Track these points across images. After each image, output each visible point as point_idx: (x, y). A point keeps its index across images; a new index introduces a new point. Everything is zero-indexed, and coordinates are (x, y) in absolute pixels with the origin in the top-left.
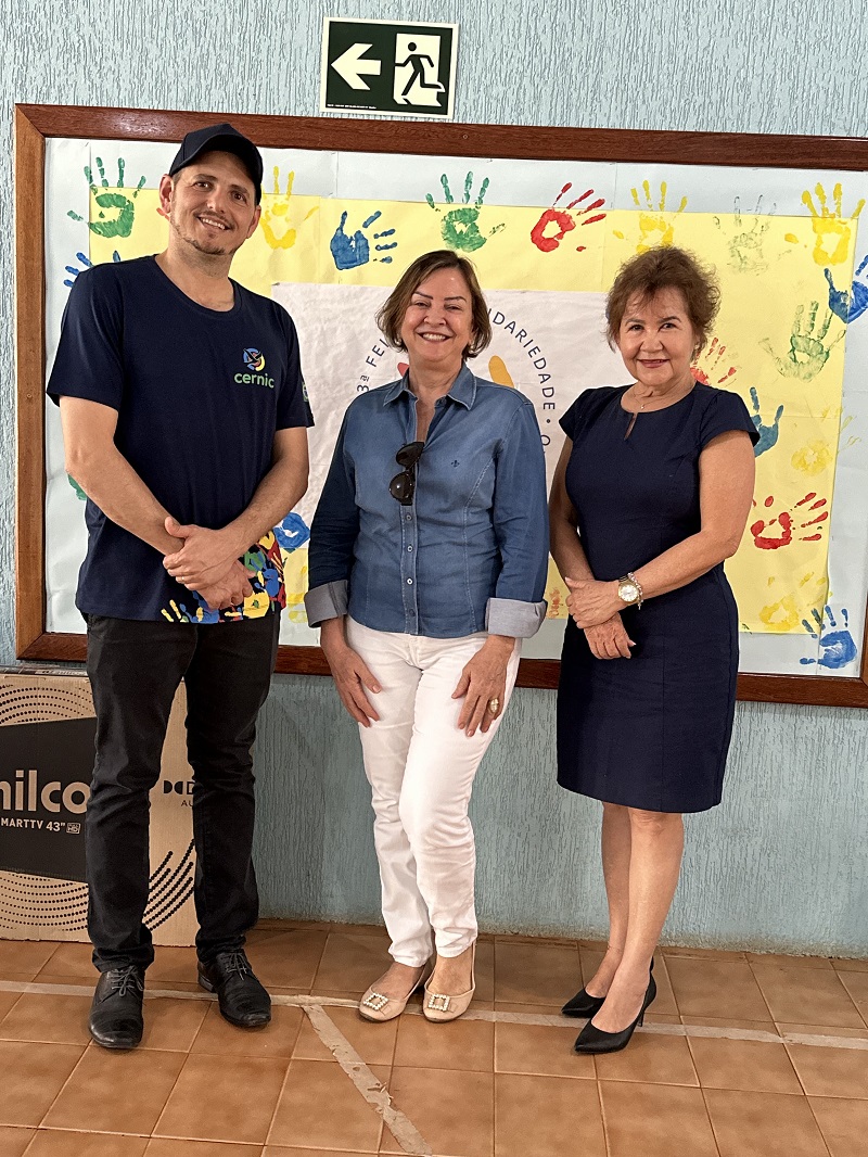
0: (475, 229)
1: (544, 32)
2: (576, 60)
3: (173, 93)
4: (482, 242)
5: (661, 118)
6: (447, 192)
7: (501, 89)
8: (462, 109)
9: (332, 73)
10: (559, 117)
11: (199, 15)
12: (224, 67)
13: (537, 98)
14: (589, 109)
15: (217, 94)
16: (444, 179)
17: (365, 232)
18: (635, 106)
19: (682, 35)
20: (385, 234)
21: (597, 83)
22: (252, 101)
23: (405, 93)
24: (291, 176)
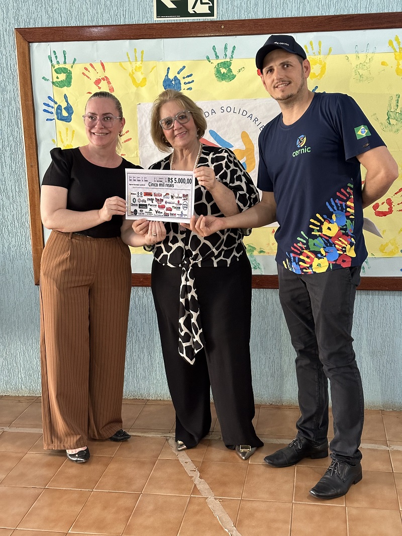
0: (230, 71)
3: (86, 17)
4: (234, 77)
5: (317, 9)
6: (216, 54)
8: (221, 13)
10: (267, 13)
14: (282, 8)
15: (106, 16)
16: (214, 48)
17: (178, 76)
18: (304, 4)
20: (188, 76)
22: (122, 19)
23: (193, 8)
24: (142, 52)
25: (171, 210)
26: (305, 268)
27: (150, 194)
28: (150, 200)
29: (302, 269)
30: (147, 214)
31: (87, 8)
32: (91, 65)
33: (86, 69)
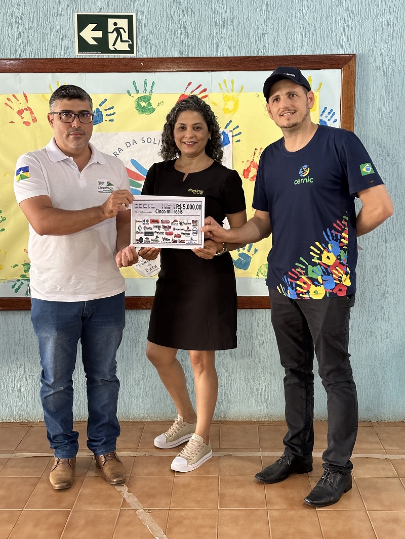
0: (150, 104)
1: (174, 14)
2: (190, 26)
3: (8, 50)
4: (154, 110)
5: (229, 50)
6: (136, 89)
7: (157, 41)
8: (140, 51)
9: (80, 37)
10: (184, 53)
11: (17, 15)
12: (31, 37)
13: (173, 44)
14: (197, 48)
15: (28, 50)
16: (134, 83)
17: (100, 108)
18: (218, 46)
19: (236, 13)
20: (110, 109)
21: (200, 36)
22: (45, 52)
23: (114, 45)
25: (179, 236)
26: (302, 293)
27: (157, 221)
28: (156, 227)
29: (298, 295)
30: (153, 241)
31: (9, 42)
32: (14, 96)
33: (9, 99)
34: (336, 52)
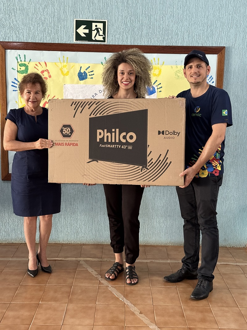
1: (128, 22)
2: (136, 28)
3: (37, 38)
5: (157, 42)
7: (118, 36)
8: (109, 41)
9: (77, 33)
10: (133, 43)
11: (43, 19)
12: (50, 31)
13: (127, 38)
14: (140, 40)
15: (48, 38)
16: (105, 58)
17: (86, 71)
18: (151, 39)
19: (162, 22)
20: (91, 72)
21: (141, 34)
22: (57, 40)
23: (95, 37)
24: (67, 58)
31: (38, 33)
32: (39, 63)
33: (36, 65)
34: (214, 45)
